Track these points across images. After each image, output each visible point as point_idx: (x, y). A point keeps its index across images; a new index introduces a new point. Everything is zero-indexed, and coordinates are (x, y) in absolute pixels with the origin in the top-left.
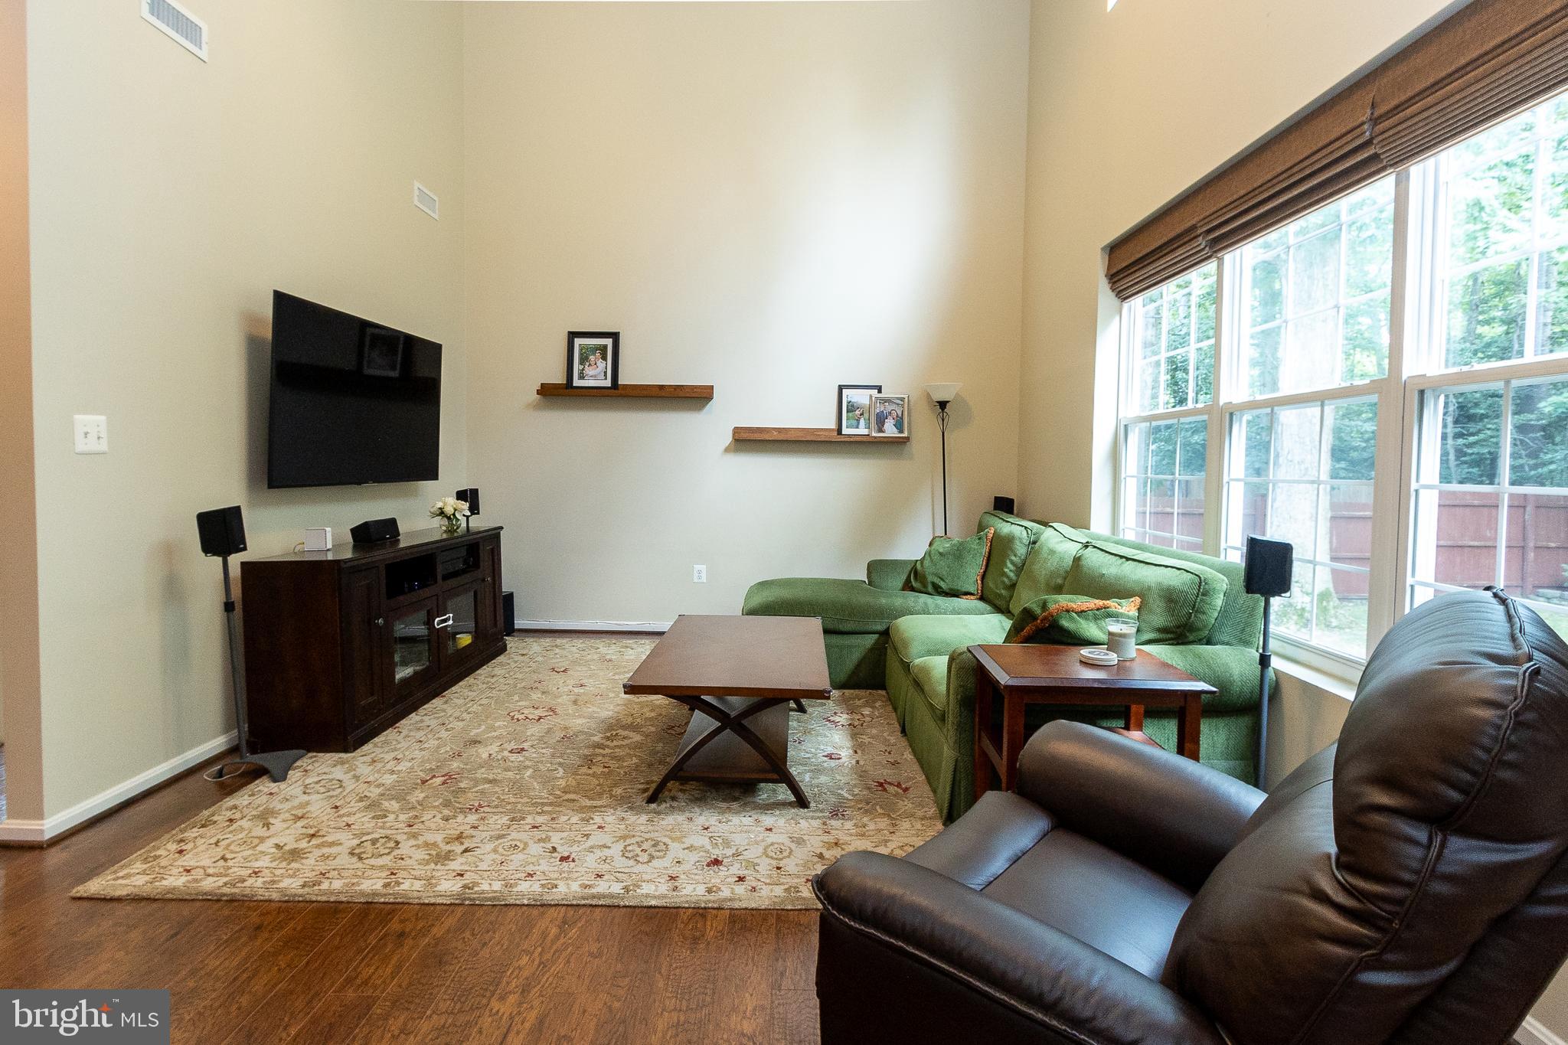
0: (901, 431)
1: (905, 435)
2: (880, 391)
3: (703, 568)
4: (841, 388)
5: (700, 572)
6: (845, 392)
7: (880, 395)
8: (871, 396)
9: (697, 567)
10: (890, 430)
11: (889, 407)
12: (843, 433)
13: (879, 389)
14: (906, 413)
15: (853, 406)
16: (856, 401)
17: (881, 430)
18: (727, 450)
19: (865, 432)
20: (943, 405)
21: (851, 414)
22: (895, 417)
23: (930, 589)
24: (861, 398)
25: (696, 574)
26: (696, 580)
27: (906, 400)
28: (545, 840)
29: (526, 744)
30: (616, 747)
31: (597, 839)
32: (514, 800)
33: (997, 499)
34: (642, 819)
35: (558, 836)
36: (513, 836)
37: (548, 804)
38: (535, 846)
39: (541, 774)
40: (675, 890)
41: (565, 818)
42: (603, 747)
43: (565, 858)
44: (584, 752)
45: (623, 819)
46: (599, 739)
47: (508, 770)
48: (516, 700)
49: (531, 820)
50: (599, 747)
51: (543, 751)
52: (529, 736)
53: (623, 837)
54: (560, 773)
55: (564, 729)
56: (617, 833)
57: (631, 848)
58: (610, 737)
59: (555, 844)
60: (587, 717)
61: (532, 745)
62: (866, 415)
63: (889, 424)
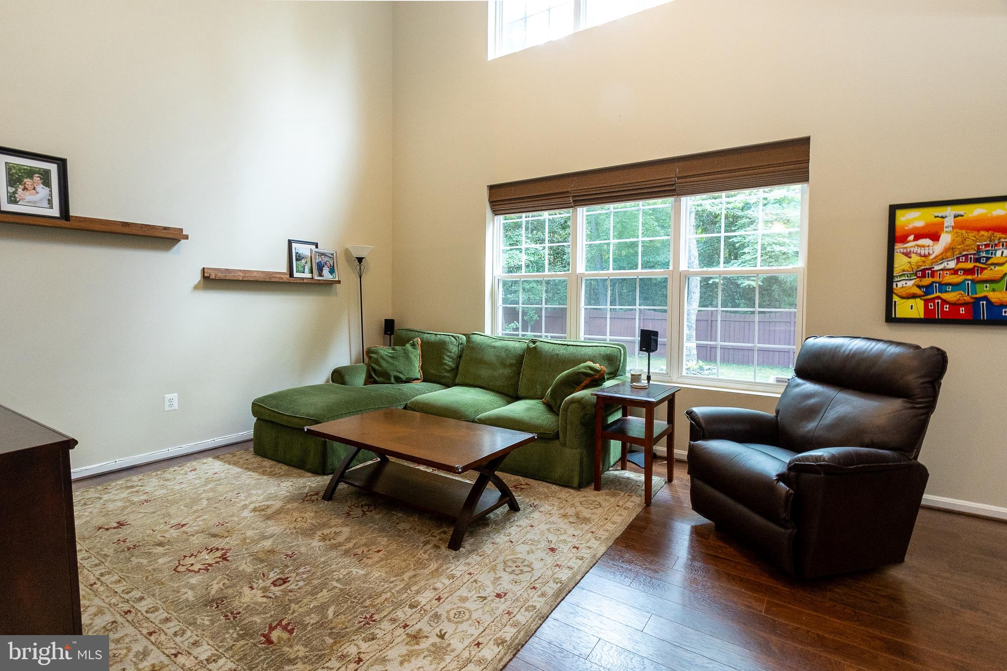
0: (334, 276)
1: (336, 279)
2: (317, 247)
3: (174, 396)
4: (290, 242)
5: (171, 400)
6: (293, 245)
7: (317, 250)
8: (311, 250)
9: (168, 396)
10: (327, 275)
11: (325, 259)
12: (294, 276)
13: (317, 245)
14: (335, 264)
15: (299, 256)
16: (301, 252)
17: (320, 275)
18: (196, 288)
19: (309, 276)
20: (360, 260)
21: (298, 262)
22: (329, 266)
23: (393, 380)
24: (305, 250)
25: (167, 403)
26: (167, 408)
27: (335, 254)
28: (464, 599)
29: (273, 576)
30: (348, 540)
31: (486, 579)
32: (378, 601)
33: (386, 320)
34: (474, 558)
35: (463, 592)
36: (442, 610)
37: (407, 587)
38: (467, 605)
39: (348, 580)
40: (570, 568)
41: (439, 585)
42: (340, 544)
43: (499, 596)
44: (334, 554)
45: (469, 564)
46: (322, 543)
47: (313, 593)
48: (145, 561)
49: (424, 598)
50: (335, 547)
51: (302, 570)
52: (255, 571)
53: (494, 569)
54: (358, 571)
55: (272, 552)
56: (487, 569)
57: (509, 570)
58: (324, 538)
59: (474, 595)
60: (265, 538)
61: (282, 573)
62: (309, 263)
63: (326, 271)
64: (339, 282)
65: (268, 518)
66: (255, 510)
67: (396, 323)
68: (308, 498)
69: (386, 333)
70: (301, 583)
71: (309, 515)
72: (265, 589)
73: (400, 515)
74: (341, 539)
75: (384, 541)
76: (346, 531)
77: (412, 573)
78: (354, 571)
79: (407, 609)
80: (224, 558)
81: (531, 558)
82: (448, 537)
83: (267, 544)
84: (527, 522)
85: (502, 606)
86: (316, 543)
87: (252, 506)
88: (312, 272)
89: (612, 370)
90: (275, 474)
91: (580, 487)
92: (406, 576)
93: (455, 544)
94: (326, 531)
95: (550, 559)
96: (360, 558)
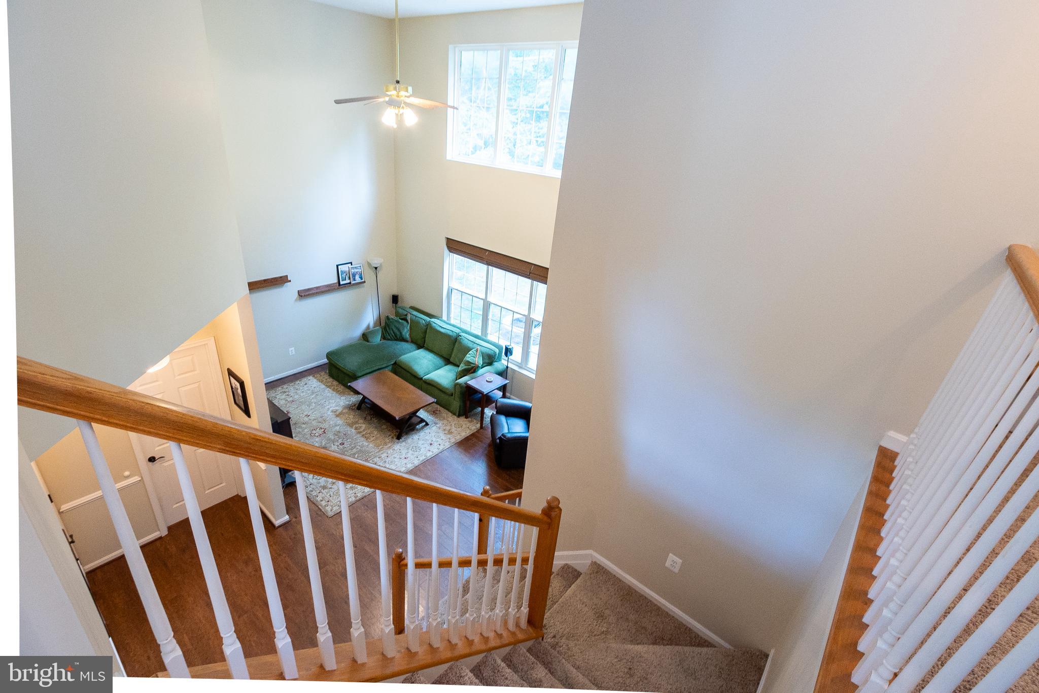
0: (362, 279)
1: (363, 280)
2: (352, 265)
3: (293, 349)
4: (337, 266)
5: (292, 351)
6: (339, 267)
7: (352, 266)
8: (349, 267)
9: (291, 349)
10: (358, 279)
11: (356, 270)
12: (341, 283)
13: (351, 263)
14: (363, 272)
15: (343, 272)
16: (343, 270)
17: (354, 280)
18: (296, 300)
19: (349, 281)
20: (376, 268)
21: (342, 275)
22: (358, 274)
24: (345, 268)
25: (290, 353)
27: (362, 267)
28: (395, 458)
29: (340, 441)
30: (364, 430)
31: (404, 452)
32: (371, 454)
33: (393, 296)
34: (404, 444)
35: (395, 455)
36: (387, 460)
37: (379, 451)
38: (396, 460)
39: (362, 446)
40: (433, 452)
41: (389, 452)
42: (361, 432)
43: (405, 458)
44: (358, 435)
45: (401, 446)
46: (355, 431)
47: (352, 449)
48: (301, 430)
49: (383, 456)
50: (360, 433)
51: (348, 440)
52: (335, 439)
53: (408, 449)
54: (366, 444)
55: (339, 432)
56: (405, 449)
57: (413, 450)
58: (356, 429)
59: (398, 457)
60: (336, 426)
61: (343, 441)
62: (348, 275)
63: (357, 277)
64: (365, 282)
65: (337, 416)
66: (332, 411)
67: (399, 297)
68: (351, 407)
69: (393, 303)
70: (348, 445)
71: (351, 417)
72: (338, 446)
73: (384, 421)
74: (362, 430)
75: (376, 433)
76: (364, 426)
77: (382, 447)
78: (365, 443)
79: (377, 458)
80: (324, 432)
81: (422, 446)
82: (397, 434)
83: (338, 428)
84: (429, 431)
85: (406, 461)
86: (353, 430)
87: (331, 409)
88: (350, 279)
89: (489, 362)
90: (338, 391)
91: (459, 416)
92: (380, 447)
93: (399, 438)
94: (357, 426)
95: (428, 447)
96: (367, 438)
